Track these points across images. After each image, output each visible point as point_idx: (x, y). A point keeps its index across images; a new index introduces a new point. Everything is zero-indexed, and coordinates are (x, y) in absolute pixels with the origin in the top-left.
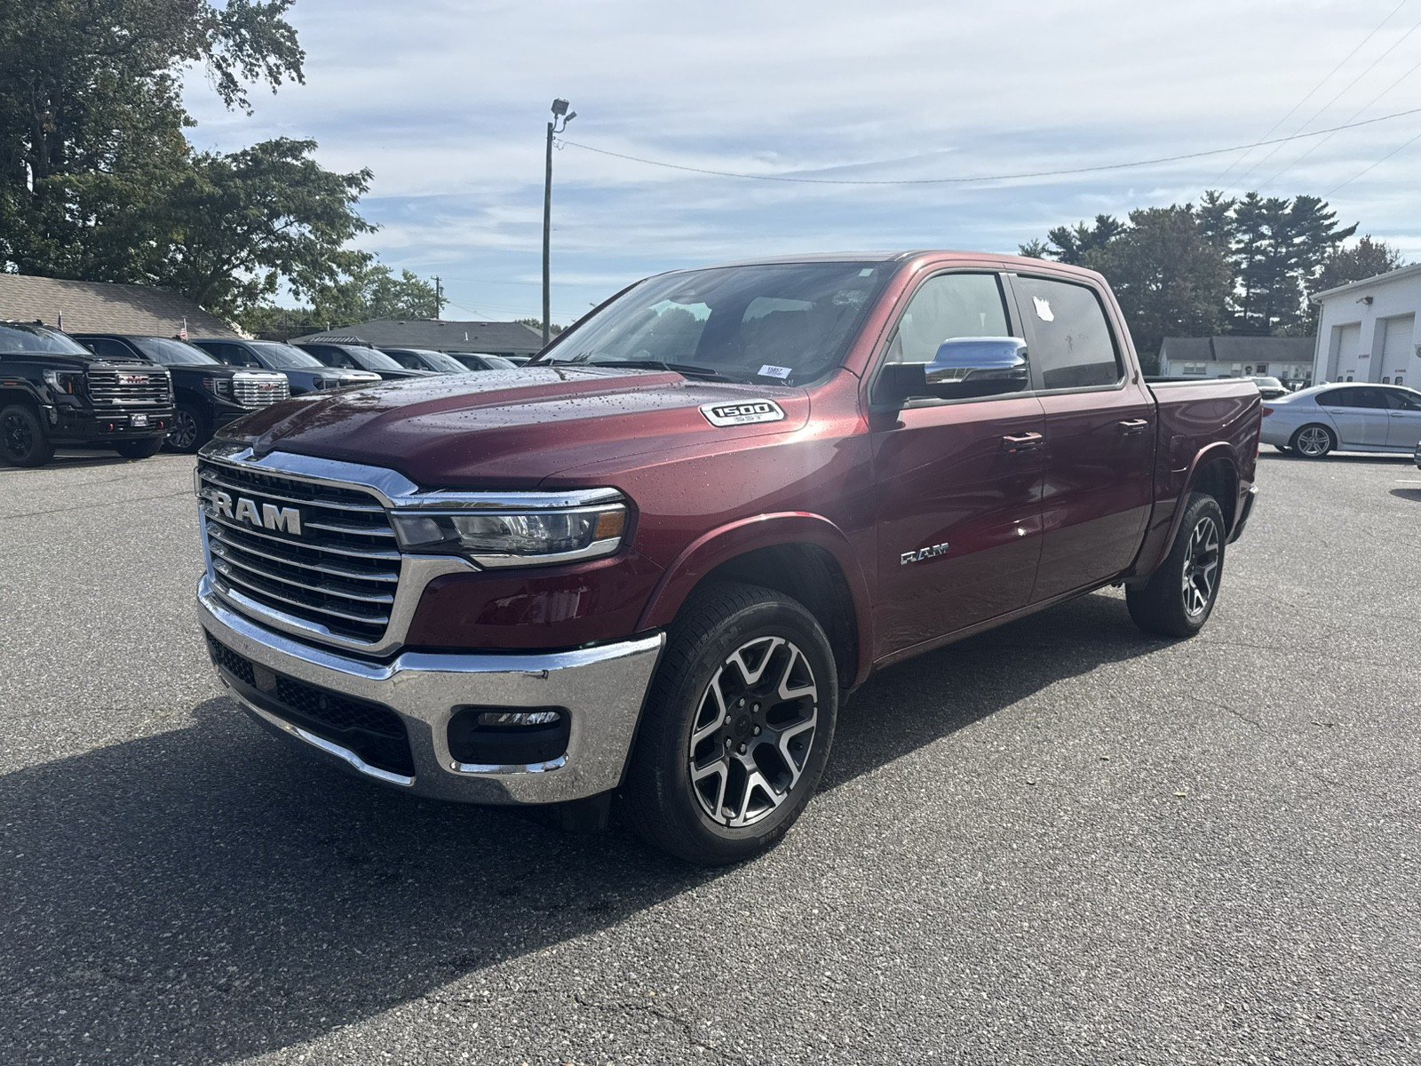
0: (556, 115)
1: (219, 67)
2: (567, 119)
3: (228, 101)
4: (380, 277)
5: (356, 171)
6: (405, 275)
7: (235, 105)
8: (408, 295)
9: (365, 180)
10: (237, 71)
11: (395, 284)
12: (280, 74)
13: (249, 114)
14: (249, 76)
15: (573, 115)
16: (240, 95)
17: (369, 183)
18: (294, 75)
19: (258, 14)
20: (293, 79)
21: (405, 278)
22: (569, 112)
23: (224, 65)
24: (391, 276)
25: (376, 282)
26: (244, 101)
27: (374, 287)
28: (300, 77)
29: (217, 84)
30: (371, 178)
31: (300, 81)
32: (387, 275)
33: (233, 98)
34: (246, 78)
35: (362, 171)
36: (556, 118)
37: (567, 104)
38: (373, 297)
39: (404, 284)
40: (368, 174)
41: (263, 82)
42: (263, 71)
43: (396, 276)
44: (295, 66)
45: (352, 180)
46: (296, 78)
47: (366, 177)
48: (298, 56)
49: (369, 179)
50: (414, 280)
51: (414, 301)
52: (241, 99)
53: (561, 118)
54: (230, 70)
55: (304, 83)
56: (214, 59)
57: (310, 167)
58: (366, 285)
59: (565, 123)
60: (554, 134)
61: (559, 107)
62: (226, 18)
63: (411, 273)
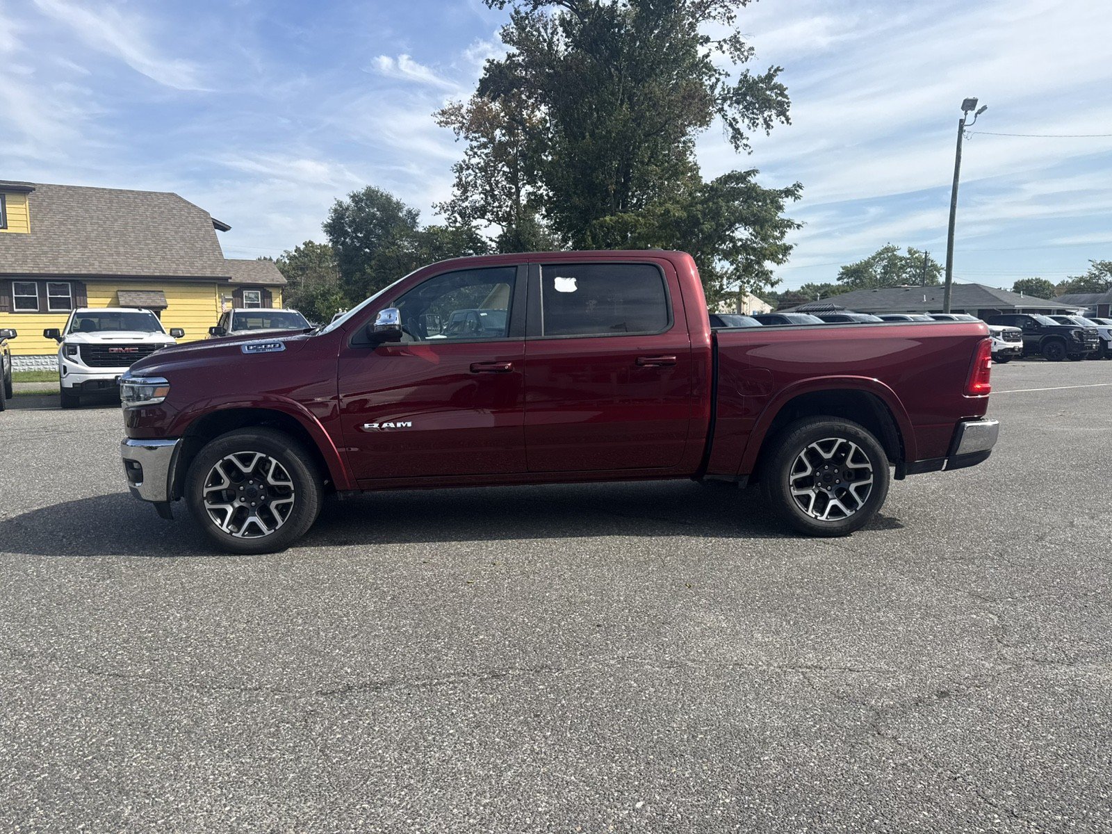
0: (966, 111)
1: (731, 125)
2: (979, 112)
3: (737, 147)
4: (889, 254)
5: (790, 186)
6: (910, 251)
7: (741, 149)
8: (911, 267)
9: (798, 191)
10: (742, 125)
11: (901, 259)
12: (772, 121)
13: (749, 153)
14: (752, 127)
15: (984, 108)
16: (745, 141)
17: (801, 192)
18: (783, 119)
19: (757, 83)
20: (783, 122)
21: (909, 254)
22: (978, 107)
23: (734, 123)
24: (898, 253)
25: (885, 259)
26: (746, 145)
27: (885, 263)
28: (788, 119)
29: (730, 137)
30: (801, 188)
31: (788, 122)
32: (895, 253)
33: (740, 145)
34: (750, 129)
35: (794, 185)
36: (966, 114)
37: (976, 100)
38: (882, 271)
39: (909, 259)
40: (799, 186)
41: (761, 129)
42: (761, 121)
43: (903, 253)
44: (782, 112)
45: (788, 193)
46: (785, 122)
47: (798, 188)
48: (786, 106)
49: (800, 190)
50: (917, 255)
51: (916, 272)
52: (744, 145)
53: (971, 113)
54: (738, 126)
55: (791, 124)
56: (728, 121)
57: (754, 188)
58: (877, 262)
59: (976, 117)
60: (965, 128)
61: (969, 104)
62: (736, 91)
63: (915, 249)
